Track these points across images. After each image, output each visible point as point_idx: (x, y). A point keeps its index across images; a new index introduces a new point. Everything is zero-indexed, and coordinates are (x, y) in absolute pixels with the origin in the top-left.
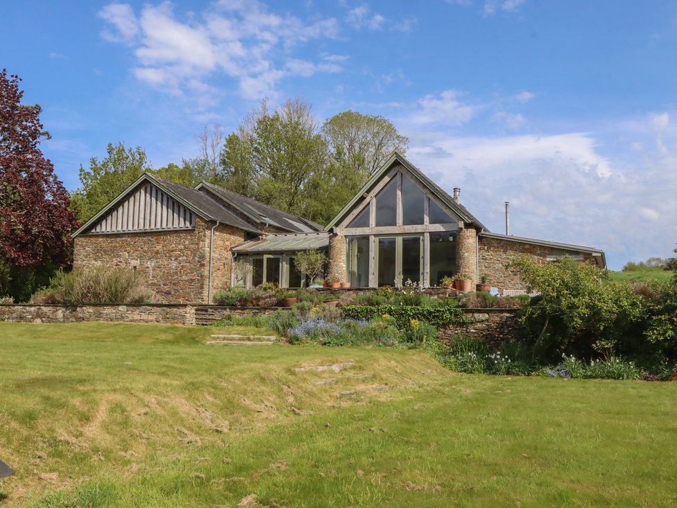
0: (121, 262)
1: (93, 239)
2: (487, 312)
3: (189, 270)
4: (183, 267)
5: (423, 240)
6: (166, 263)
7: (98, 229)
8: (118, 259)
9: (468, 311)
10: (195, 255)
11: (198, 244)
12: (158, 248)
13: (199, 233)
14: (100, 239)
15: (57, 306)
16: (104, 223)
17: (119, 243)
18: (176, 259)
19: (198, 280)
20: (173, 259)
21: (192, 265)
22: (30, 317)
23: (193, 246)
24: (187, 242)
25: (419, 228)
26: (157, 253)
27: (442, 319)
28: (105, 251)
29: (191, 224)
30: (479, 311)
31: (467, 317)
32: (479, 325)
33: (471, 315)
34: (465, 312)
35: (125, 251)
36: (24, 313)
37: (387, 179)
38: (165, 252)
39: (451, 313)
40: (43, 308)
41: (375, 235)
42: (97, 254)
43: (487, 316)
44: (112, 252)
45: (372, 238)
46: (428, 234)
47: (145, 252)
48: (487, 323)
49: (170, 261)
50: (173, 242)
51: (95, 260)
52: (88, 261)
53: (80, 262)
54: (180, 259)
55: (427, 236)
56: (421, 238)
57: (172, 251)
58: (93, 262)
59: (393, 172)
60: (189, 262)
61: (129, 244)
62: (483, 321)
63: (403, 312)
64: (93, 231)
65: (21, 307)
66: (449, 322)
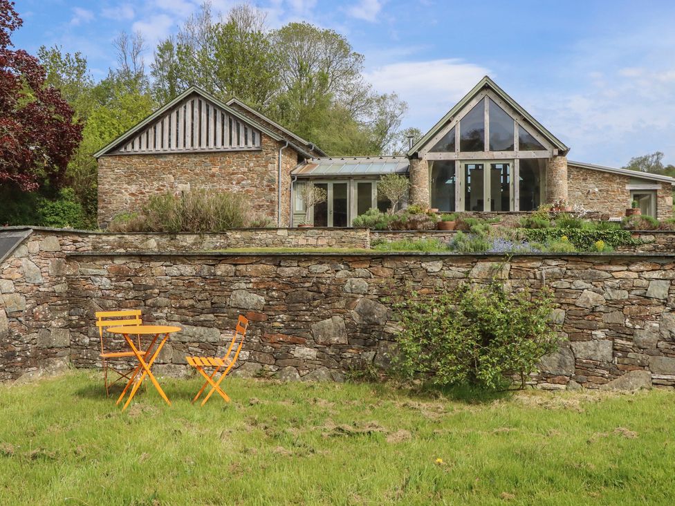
0: (164, 186)
1: (125, 160)
2: (654, 234)
3: (256, 194)
4: (248, 191)
5: (513, 167)
6: (225, 187)
7: (129, 148)
8: (161, 183)
9: (635, 233)
10: (263, 179)
11: (266, 166)
12: (214, 170)
13: (267, 154)
14: (134, 160)
15: (147, 234)
16: (137, 141)
17: (161, 164)
18: (238, 183)
19: (268, 206)
20: (234, 183)
21: (259, 190)
22: (108, 247)
23: (260, 169)
24: (252, 165)
25: (509, 155)
26: (213, 175)
27: (612, 241)
28: (142, 174)
29: (254, 144)
30: (645, 233)
31: (635, 239)
32: (646, 246)
33: (638, 237)
34: (633, 234)
35: (170, 173)
36: (99, 243)
37: (474, 103)
38: (224, 175)
39: (620, 236)
40: (126, 236)
41: (461, 160)
42: (130, 177)
43: (653, 238)
44: (151, 175)
45: (458, 164)
46: (518, 161)
47: (197, 174)
48: (653, 244)
49: (231, 185)
50: (234, 164)
51: (128, 183)
52: (119, 184)
53: (107, 187)
54: (243, 182)
55: (517, 163)
56: (511, 164)
57: (233, 174)
58: (125, 186)
59: (480, 97)
60: (255, 186)
61: (175, 166)
62: (650, 242)
63: (573, 234)
64: (123, 150)
65: (95, 236)
66: (618, 244)
